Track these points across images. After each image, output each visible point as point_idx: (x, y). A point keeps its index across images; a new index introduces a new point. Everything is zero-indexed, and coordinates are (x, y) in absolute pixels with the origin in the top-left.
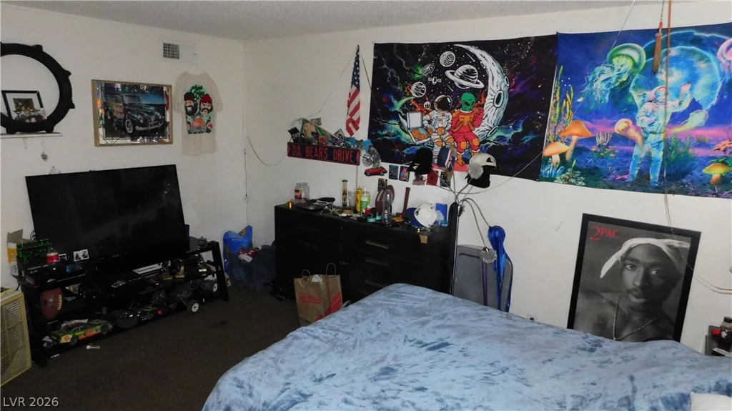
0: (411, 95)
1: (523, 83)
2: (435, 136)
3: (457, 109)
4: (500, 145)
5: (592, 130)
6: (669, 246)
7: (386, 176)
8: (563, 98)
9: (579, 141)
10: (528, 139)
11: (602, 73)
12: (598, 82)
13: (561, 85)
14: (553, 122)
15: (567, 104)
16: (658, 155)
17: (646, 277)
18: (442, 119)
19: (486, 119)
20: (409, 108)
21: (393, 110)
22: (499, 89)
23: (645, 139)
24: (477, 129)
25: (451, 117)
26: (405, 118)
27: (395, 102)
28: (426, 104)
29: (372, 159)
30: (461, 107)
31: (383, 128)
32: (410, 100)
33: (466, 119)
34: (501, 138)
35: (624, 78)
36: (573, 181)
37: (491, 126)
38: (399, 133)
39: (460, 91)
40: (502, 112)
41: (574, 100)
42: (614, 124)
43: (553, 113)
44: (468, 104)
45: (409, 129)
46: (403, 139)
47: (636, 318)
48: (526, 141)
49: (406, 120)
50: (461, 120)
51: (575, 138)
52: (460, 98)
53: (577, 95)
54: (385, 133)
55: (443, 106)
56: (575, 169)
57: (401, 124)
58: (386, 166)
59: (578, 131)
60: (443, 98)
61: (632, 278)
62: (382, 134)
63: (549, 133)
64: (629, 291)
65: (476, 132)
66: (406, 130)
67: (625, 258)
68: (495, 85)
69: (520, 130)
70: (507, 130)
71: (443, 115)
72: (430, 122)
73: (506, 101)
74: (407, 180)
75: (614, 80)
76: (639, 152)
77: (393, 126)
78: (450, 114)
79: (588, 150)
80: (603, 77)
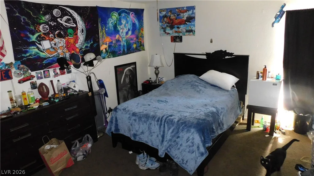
0: (40, 31)
1: (90, 24)
2: (59, 51)
3: (67, 36)
4: (87, 50)
5: (111, 39)
6: (132, 68)
7: (35, 80)
8: (102, 29)
9: (109, 43)
10: (95, 45)
11: (110, 21)
12: (110, 24)
13: (101, 25)
14: (101, 38)
15: (104, 31)
16: (125, 44)
17: (130, 78)
18: (61, 42)
19: (79, 40)
20: (41, 39)
21: (31, 41)
22: (82, 27)
23: (122, 40)
24: (77, 44)
25: (65, 41)
26: (40, 44)
27: (31, 36)
28: (50, 35)
29: (22, 72)
30: (68, 36)
31: (26, 52)
32: (41, 34)
33: (72, 41)
34: (86, 47)
35: (115, 22)
36: (110, 57)
37: (82, 42)
38: (38, 53)
39: (66, 28)
40: (85, 36)
41: (105, 30)
42: (116, 36)
43: (100, 34)
44: (71, 34)
45: (44, 50)
46: (41, 56)
47: (130, 91)
48: (95, 46)
49: (41, 45)
50: (69, 41)
51: (108, 42)
52: (67, 31)
53: (106, 28)
54: (28, 55)
55: (60, 36)
56: (110, 52)
57: (38, 48)
58: (34, 73)
59: (108, 40)
60: (59, 32)
61: (127, 80)
62: (25, 56)
63: (101, 42)
64: (127, 84)
65: (77, 45)
66: (42, 50)
67: (125, 76)
68: (80, 25)
69: (92, 42)
70: (88, 43)
71: (61, 40)
72: (55, 44)
73: (85, 31)
74: (49, 77)
75: (113, 22)
76: (122, 44)
77: (33, 50)
78: (64, 39)
79: (112, 46)
80: (111, 22)
